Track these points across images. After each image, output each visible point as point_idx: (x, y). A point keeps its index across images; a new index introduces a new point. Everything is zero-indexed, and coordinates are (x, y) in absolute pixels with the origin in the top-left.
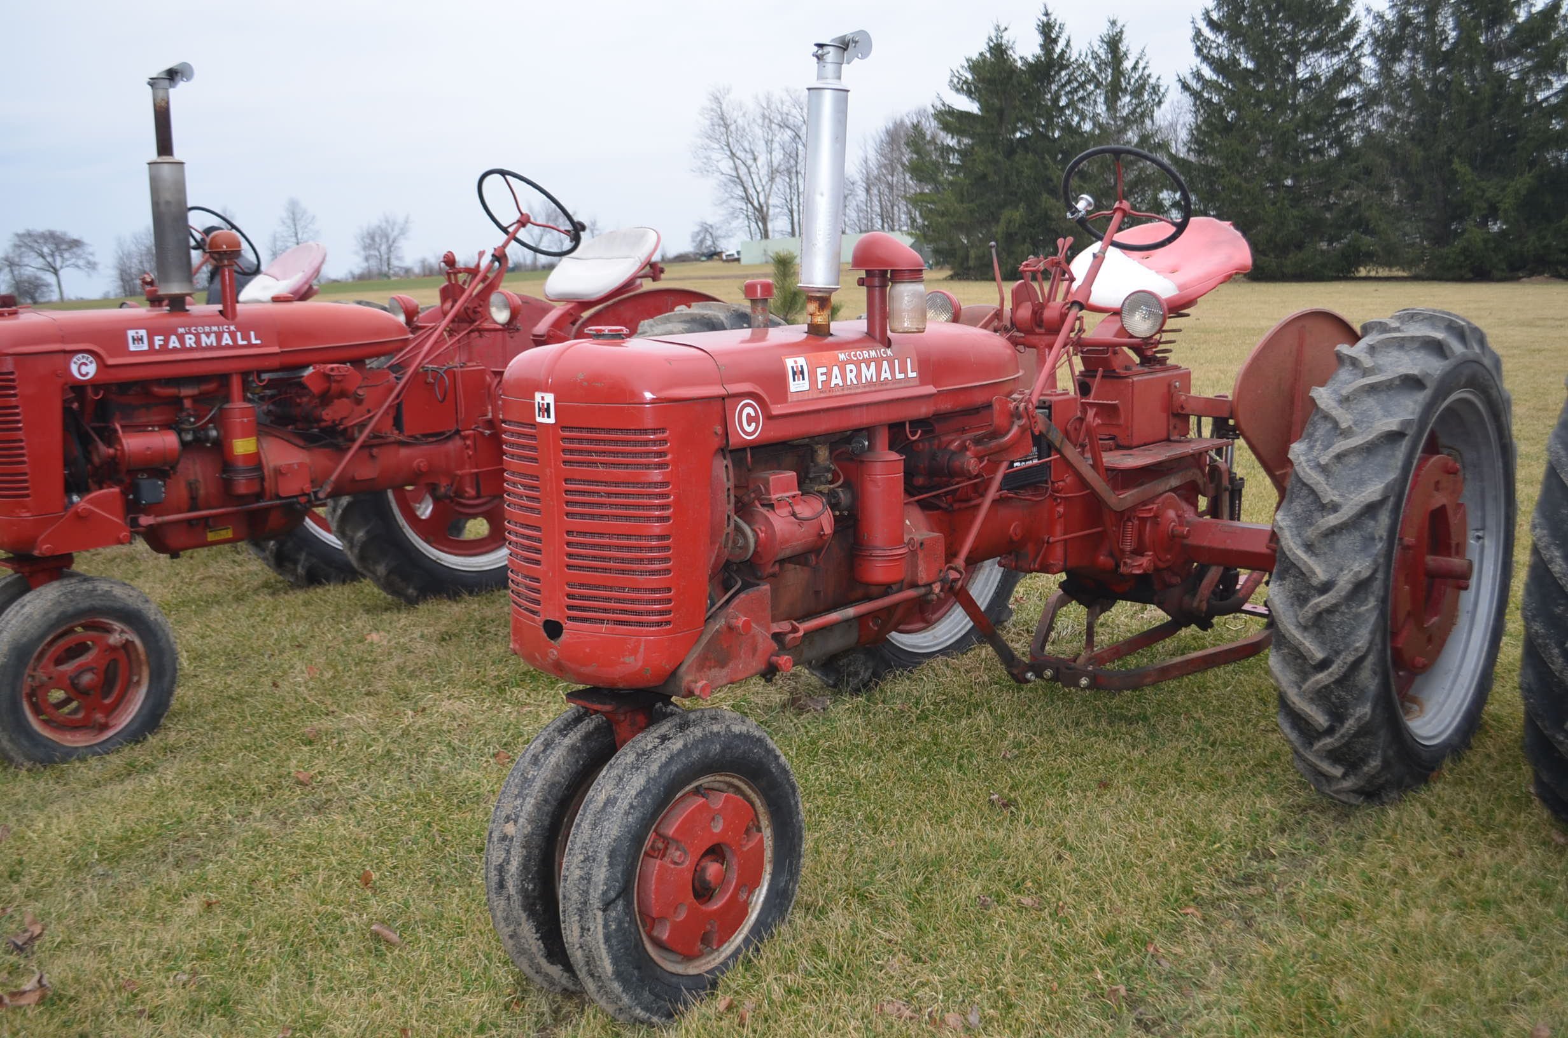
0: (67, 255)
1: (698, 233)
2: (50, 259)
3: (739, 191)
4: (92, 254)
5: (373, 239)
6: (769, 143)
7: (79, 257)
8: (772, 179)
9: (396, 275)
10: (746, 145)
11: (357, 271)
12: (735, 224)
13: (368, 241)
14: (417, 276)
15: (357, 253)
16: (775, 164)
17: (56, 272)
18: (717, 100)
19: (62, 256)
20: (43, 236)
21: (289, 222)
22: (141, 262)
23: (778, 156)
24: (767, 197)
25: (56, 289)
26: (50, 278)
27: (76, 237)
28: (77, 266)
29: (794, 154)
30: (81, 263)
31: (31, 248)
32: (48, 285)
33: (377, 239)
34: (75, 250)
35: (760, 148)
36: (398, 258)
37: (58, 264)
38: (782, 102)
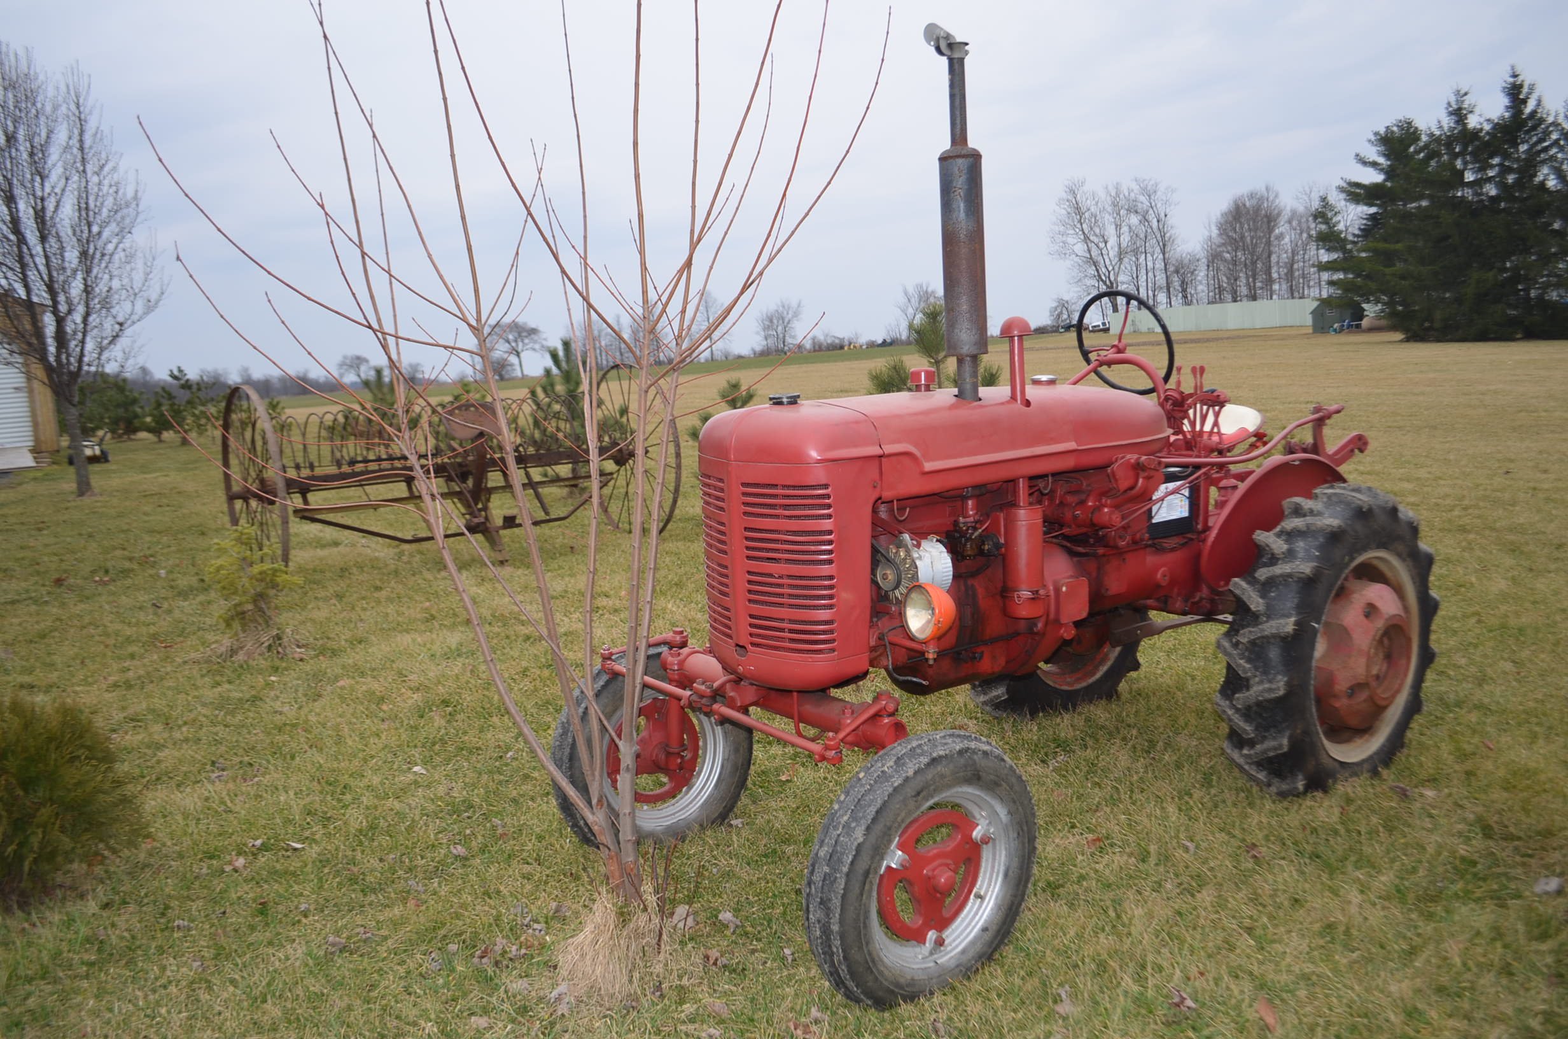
0: (526, 341)
1: (1056, 308)
2: (514, 344)
3: (1092, 271)
4: (545, 339)
5: (771, 321)
6: (1118, 227)
7: (535, 342)
8: (1121, 260)
9: (790, 350)
10: (1097, 231)
11: (758, 348)
13: (767, 323)
14: (809, 352)
15: (758, 333)
16: (1124, 245)
17: (518, 354)
18: (1073, 192)
19: (523, 342)
20: (509, 326)
21: (703, 309)
22: (584, 345)
23: (1126, 239)
24: (1117, 275)
25: (518, 368)
26: (513, 359)
27: (534, 326)
28: (534, 349)
29: (1142, 236)
30: (537, 346)
31: (500, 336)
32: (512, 365)
33: (775, 321)
34: (532, 336)
35: (1111, 231)
36: (794, 337)
37: (519, 350)
38: (1130, 191)
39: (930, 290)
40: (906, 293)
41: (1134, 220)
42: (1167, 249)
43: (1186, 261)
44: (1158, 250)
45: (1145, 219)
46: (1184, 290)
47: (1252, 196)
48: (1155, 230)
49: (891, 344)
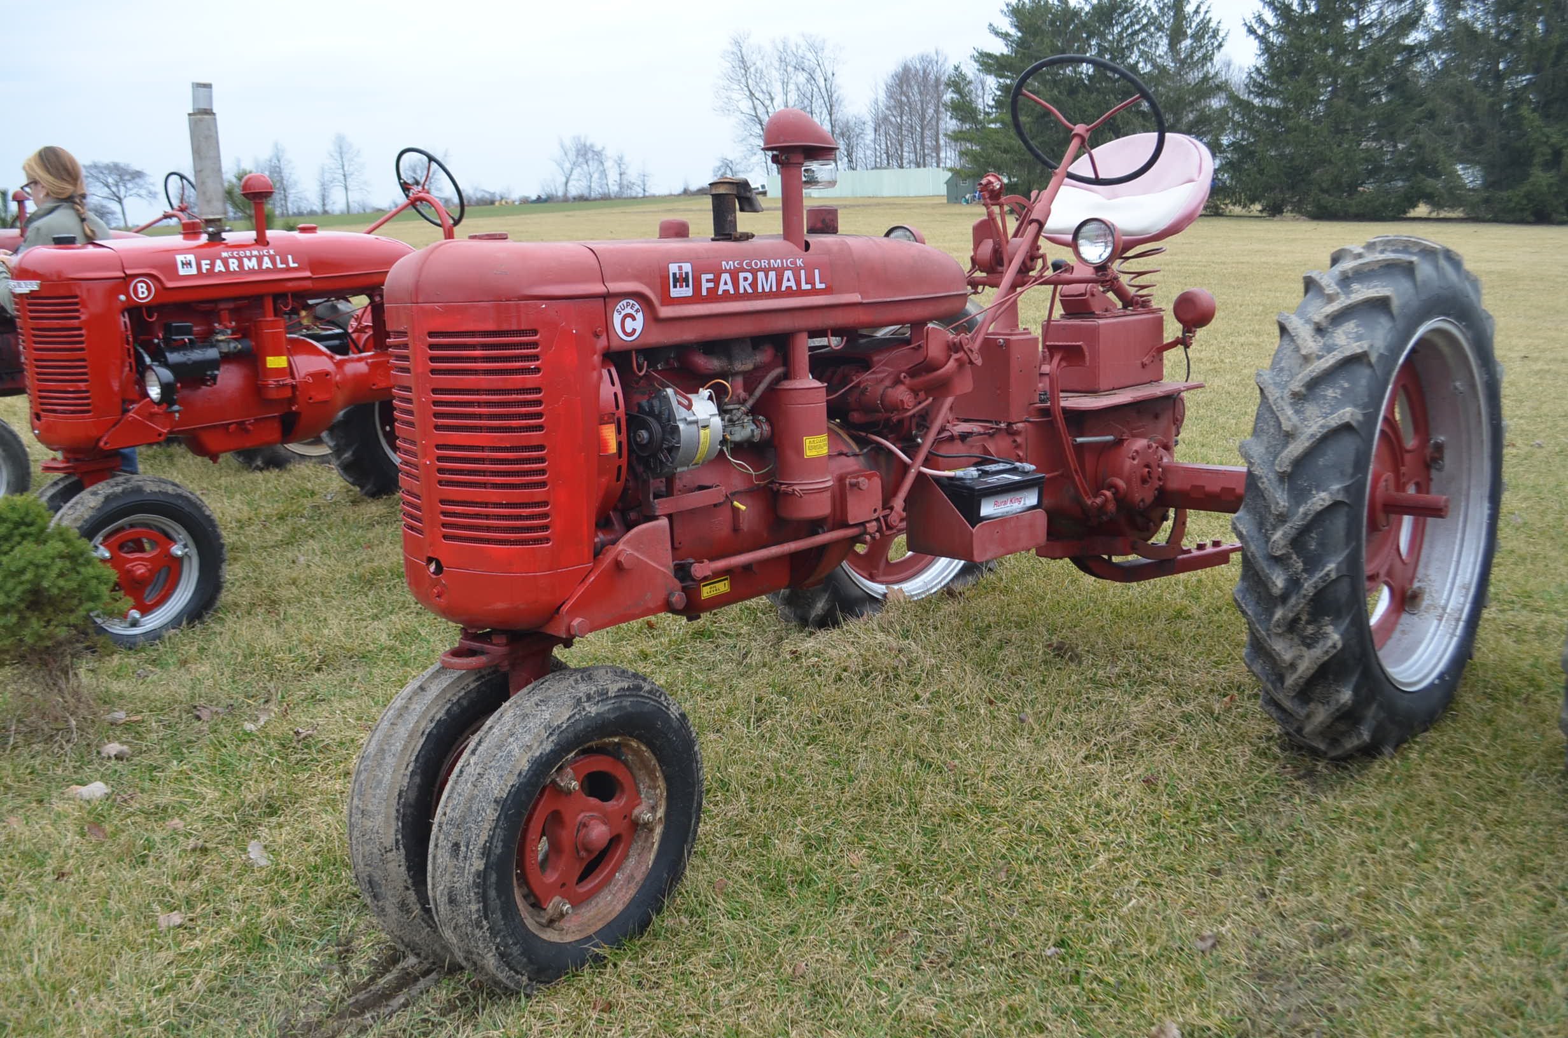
0: (130, 185)
1: (719, 169)
2: (114, 189)
4: (153, 184)
6: (785, 84)
7: (141, 187)
10: (764, 87)
12: (754, 159)
17: (120, 201)
18: (738, 44)
19: (125, 186)
20: (107, 167)
21: (336, 155)
25: (120, 216)
26: (114, 206)
27: (138, 169)
28: (140, 196)
29: (809, 95)
30: (143, 192)
31: (97, 179)
32: (113, 213)
34: (137, 180)
35: (777, 89)
36: (439, 190)
37: (122, 194)
38: (798, 47)
39: (588, 144)
40: (562, 147)
41: (802, 77)
42: (835, 110)
43: (852, 124)
44: (825, 112)
45: (812, 78)
46: (849, 155)
47: (922, 59)
48: (823, 90)
49: (546, 201)
